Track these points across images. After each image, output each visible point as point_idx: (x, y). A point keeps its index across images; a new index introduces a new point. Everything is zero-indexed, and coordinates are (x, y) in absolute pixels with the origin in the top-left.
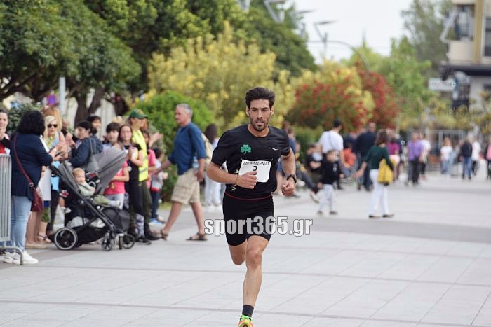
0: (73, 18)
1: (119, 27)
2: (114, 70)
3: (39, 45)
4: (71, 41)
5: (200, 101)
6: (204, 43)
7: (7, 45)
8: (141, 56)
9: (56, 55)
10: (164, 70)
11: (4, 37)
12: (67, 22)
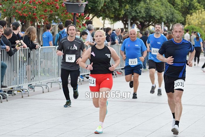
0: (165, 6)
1: (179, 8)
2: (176, 19)
3: (155, 14)
4: (164, 12)
5: (199, 27)
6: (201, 12)
8: (184, 16)
9: (159, 16)
10: (190, 19)
11: (146, 11)
12: (163, 7)
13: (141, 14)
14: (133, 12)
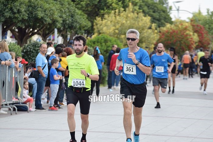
0: (60, 2)
1: (81, 5)
2: (77, 25)
3: (44, 14)
4: (59, 12)
5: (117, 39)
6: (119, 12)
7: (30, 14)
8: (91, 18)
9: (51, 18)
10: (101, 25)
11: (28, 10)
12: (56, 4)
13: (20, 15)
14: (7, 12)
